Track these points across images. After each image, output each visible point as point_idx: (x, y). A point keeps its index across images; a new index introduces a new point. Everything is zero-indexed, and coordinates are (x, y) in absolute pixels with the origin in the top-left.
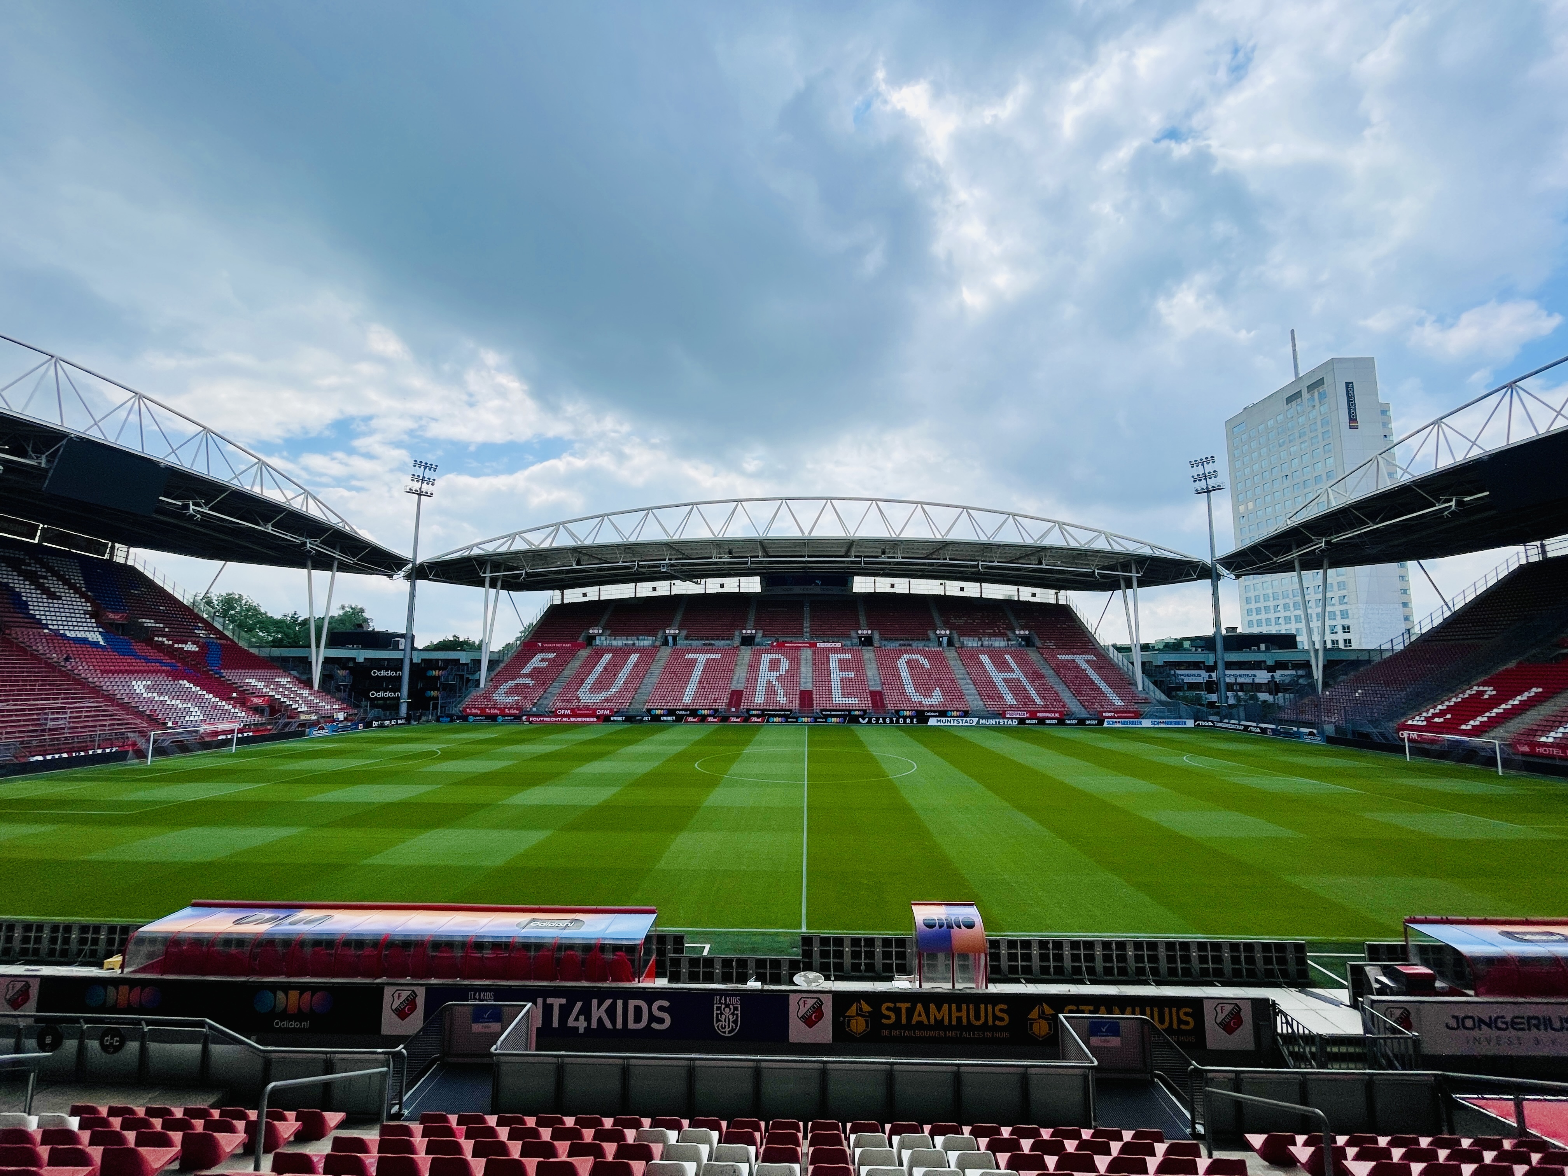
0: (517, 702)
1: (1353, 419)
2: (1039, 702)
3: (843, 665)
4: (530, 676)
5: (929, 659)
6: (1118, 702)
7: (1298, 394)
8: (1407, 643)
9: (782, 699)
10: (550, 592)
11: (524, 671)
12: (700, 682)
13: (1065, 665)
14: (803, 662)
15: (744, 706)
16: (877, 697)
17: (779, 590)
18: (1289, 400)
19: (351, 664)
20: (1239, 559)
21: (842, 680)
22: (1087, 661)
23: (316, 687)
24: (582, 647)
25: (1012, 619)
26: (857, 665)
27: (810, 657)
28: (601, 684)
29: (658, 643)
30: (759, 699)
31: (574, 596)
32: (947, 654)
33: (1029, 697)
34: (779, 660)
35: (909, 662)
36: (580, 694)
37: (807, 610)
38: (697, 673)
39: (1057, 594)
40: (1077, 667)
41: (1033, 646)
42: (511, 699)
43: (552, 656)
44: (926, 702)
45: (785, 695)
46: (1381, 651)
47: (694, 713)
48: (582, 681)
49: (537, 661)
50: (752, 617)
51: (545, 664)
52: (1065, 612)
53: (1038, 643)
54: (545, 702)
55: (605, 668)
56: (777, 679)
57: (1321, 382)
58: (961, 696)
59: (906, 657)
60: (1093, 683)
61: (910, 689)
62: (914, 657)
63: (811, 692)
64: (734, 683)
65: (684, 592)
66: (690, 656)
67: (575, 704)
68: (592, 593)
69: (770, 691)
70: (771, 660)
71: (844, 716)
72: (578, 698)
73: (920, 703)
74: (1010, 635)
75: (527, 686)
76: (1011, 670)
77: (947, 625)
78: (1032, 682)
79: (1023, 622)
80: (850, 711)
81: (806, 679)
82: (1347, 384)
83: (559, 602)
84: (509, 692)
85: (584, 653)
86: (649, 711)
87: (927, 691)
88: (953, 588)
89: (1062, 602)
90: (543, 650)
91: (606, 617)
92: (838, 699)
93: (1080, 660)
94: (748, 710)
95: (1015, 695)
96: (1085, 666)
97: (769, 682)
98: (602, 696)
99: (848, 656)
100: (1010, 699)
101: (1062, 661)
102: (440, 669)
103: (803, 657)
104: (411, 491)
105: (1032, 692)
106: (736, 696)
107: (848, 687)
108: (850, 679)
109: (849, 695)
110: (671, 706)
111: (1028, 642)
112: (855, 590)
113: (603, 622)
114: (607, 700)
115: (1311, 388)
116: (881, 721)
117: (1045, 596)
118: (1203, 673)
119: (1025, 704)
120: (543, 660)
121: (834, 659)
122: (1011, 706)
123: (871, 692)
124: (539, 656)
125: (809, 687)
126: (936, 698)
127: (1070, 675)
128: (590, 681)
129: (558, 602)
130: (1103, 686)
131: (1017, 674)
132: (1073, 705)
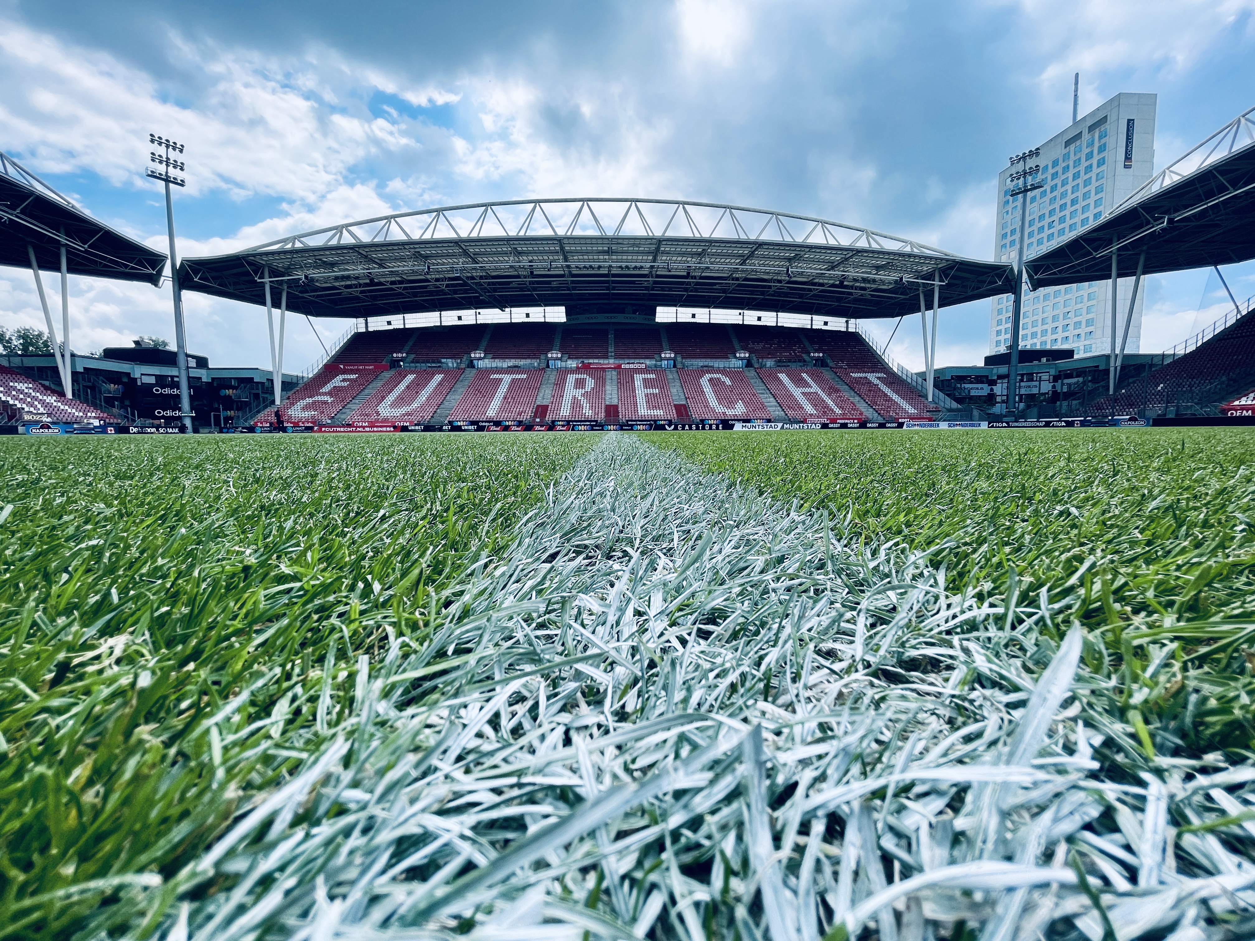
0: (313, 417)
1: (1128, 157)
2: (838, 411)
3: (647, 383)
4: (330, 394)
5: (731, 379)
6: (912, 411)
7: (1079, 136)
8: (1199, 343)
9: (588, 412)
10: (354, 320)
11: (323, 390)
12: (505, 398)
13: (858, 381)
14: (608, 382)
15: (549, 418)
16: (682, 410)
17: (583, 319)
18: (1068, 143)
19: (125, 380)
20: (1049, 262)
21: (647, 395)
22: (878, 378)
23: (69, 395)
24: (385, 369)
25: (807, 344)
26: (661, 382)
27: (615, 377)
28: (401, 401)
29: (463, 366)
30: (565, 412)
31: (378, 323)
32: (747, 374)
33: (827, 407)
34: (584, 380)
35: (711, 380)
36: (380, 409)
37: (611, 336)
38: (502, 390)
39: (847, 322)
40: (870, 383)
41: (827, 366)
42: (307, 414)
43: (354, 376)
44: (730, 413)
45: (591, 407)
46: (1163, 356)
47: (497, 423)
48: (383, 398)
49: (338, 381)
50: (557, 343)
51: (346, 384)
52: (855, 339)
53: (831, 364)
54: (343, 417)
55: (408, 387)
56: (583, 395)
57: (1104, 120)
58: (763, 407)
59: (708, 376)
60: (886, 395)
61: (713, 401)
62: (715, 376)
63: (616, 407)
64: (539, 398)
65: (489, 322)
66: (496, 376)
67: (373, 418)
68: (397, 321)
69: (576, 404)
70: (577, 380)
71: (651, 425)
72: (378, 414)
73: (724, 413)
74: (805, 356)
75: (326, 403)
76: (808, 385)
77: (745, 348)
78: (829, 395)
79: (816, 346)
80: (655, 421)
81: (611, 395)
82: (1129, 121)
83: (364, 330)
84: (305, 408)
85: (387, 375)
86: (450, 423)
87: (731, 404)
88: (751, 317)
89: (851, 329)
90: (344, 372)
91: (410, 343)
92: (643, 411)
93: (872, 377)
94: (553, 422)
95: (815, 406)
96: (876, 382)
97: (574, 398)
98: (404, 410)
99: (653, 376)
100: (809, 409)
101: (855, 378)
102: (234, 388)
103: (608, 377)
104: (153, 175)
105: (830, 402)
106: (542, 410)
107: (652, 402)
108: (655, 395)
109: (655, 408)
110: (474, 418)
111: (821, 363)
112: (658, 320)
113: (407, 348)
114: (408, 414)
115: (1091, 128)
116: (687, 427)
117: (836, 324)
118: (985, 386)
119: (825, 412)
120: (344, 380)
121: (638, 379)
122: (811, 415)
123: (675, 406)
124: (341, 377)
125: (615, 402)
126: (740, 409)
127: (864, 389)
128: (391, 398)
129: (362, 330)
130: (895, 397)
131: (815, 388)
132: (868, 413)
